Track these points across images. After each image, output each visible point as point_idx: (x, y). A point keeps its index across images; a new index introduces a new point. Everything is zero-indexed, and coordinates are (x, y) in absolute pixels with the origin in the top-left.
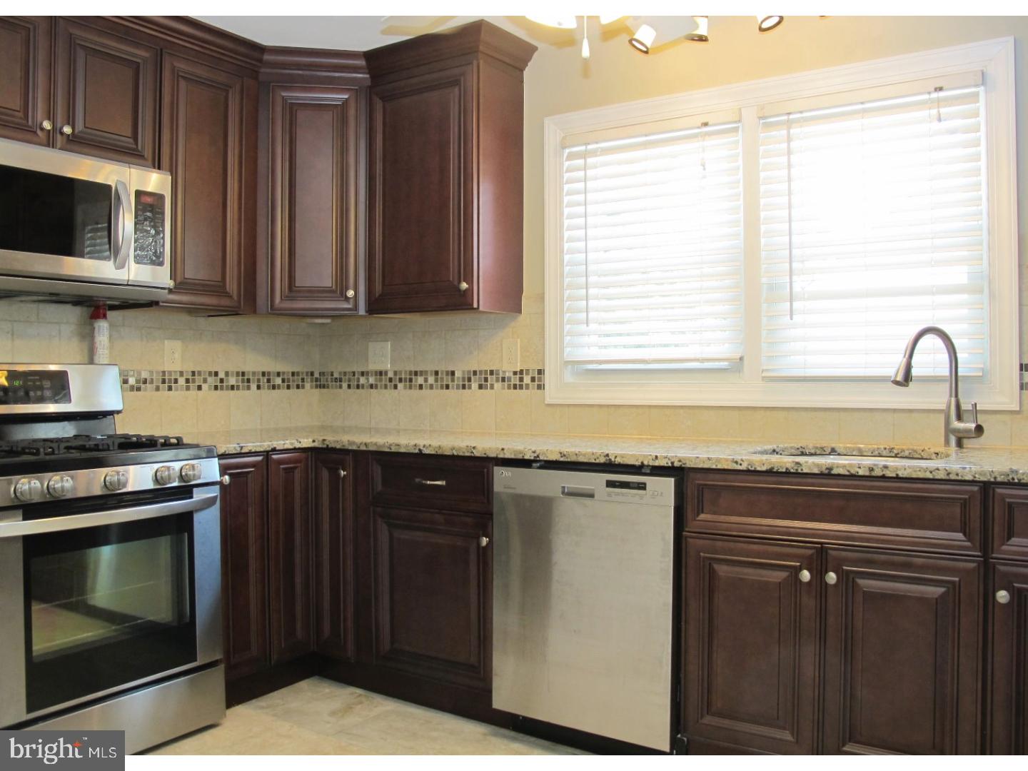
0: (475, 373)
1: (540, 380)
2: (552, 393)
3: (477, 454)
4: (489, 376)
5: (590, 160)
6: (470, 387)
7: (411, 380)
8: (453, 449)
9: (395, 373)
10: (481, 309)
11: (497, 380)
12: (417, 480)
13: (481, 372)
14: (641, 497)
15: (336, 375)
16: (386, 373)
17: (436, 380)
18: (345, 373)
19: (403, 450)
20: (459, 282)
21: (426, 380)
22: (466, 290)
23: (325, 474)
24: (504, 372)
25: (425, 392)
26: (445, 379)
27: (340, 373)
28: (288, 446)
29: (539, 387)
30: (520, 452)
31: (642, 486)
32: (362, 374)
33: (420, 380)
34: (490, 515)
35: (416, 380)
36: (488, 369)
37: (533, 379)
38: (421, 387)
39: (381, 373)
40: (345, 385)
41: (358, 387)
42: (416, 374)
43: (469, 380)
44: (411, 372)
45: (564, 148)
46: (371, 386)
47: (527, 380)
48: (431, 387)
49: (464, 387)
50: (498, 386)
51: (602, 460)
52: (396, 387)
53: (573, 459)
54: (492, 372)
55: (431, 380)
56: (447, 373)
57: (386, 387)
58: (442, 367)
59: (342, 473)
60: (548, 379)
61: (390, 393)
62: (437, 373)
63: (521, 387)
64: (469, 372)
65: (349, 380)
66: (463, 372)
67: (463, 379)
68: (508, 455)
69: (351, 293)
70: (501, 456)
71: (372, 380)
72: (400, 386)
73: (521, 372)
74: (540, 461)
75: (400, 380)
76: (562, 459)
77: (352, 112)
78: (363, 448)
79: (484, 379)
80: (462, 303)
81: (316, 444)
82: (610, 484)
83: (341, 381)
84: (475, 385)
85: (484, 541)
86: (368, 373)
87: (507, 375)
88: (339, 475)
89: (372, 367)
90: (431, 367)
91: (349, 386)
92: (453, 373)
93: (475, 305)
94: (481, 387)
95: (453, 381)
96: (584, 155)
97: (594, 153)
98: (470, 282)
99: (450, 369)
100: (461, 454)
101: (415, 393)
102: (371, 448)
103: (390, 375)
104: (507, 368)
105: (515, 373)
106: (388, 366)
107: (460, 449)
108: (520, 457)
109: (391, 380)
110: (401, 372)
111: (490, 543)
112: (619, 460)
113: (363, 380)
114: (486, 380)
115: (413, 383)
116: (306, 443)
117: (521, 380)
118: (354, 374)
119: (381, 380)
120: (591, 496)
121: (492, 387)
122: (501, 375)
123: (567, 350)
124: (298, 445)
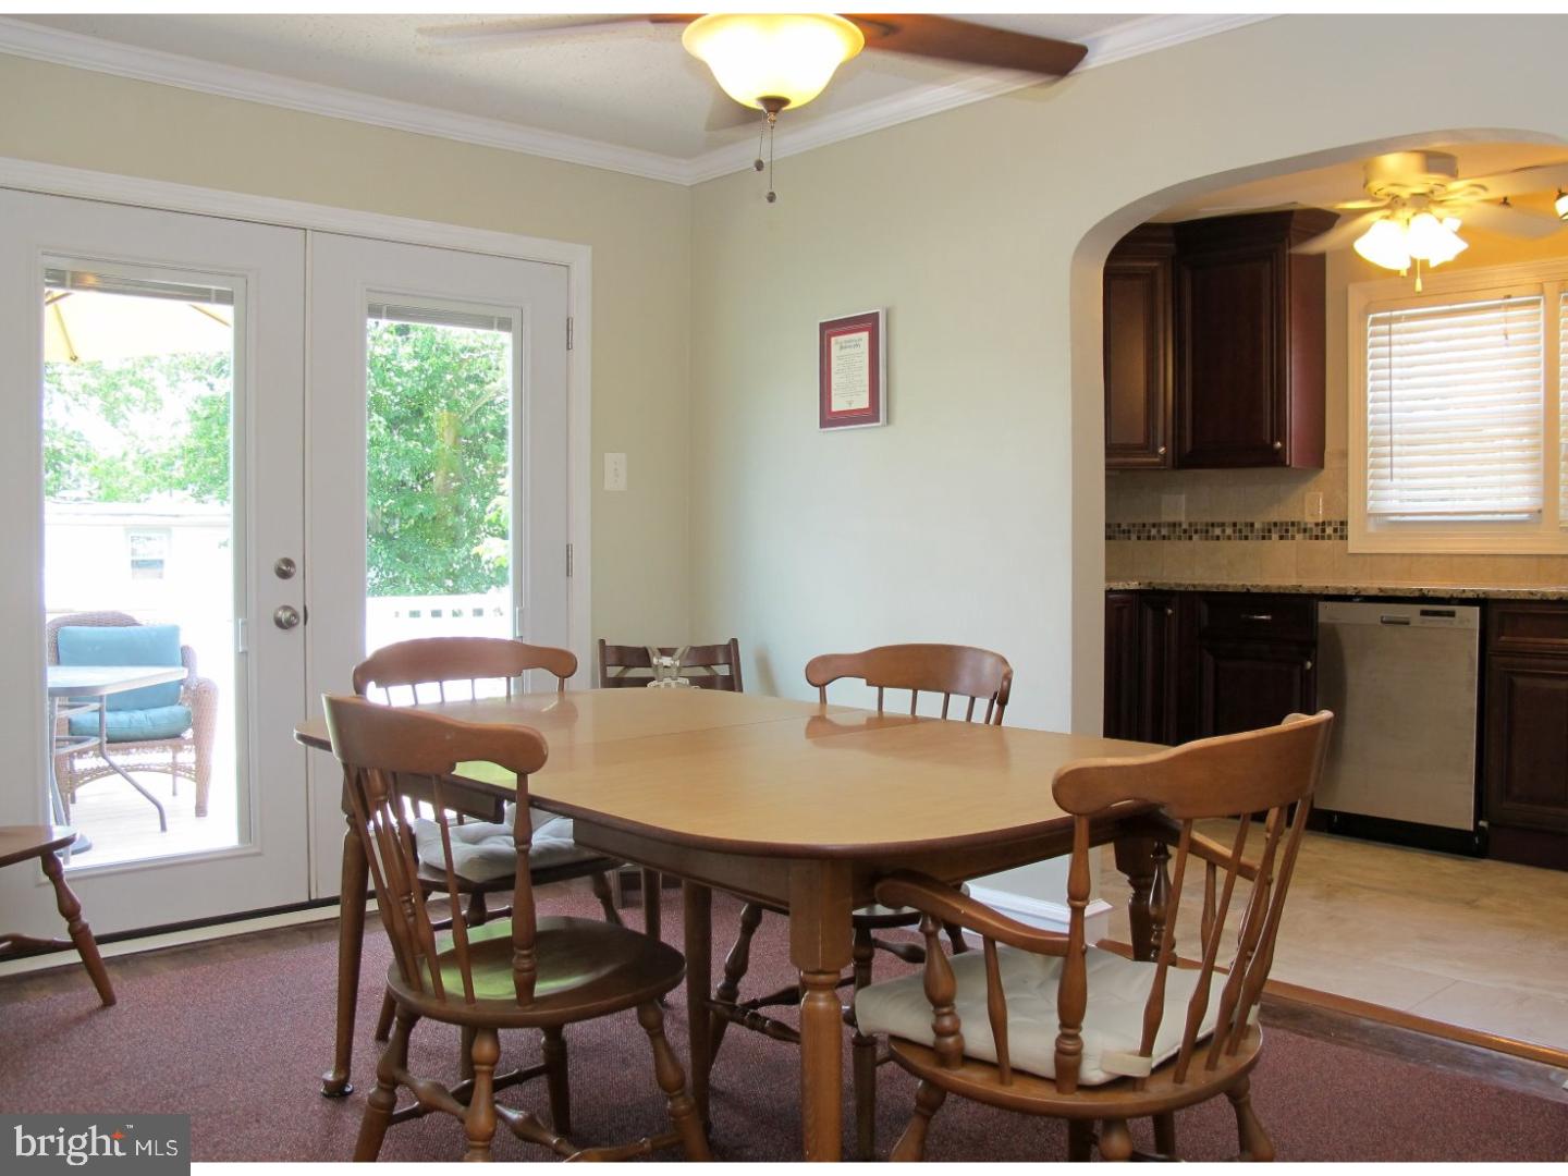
0: (1275, 524)
1: (1342, 530)
2: (1355, 543)
3: (1302, 591)
4: (1290, 528)
5: (1394, 326)
6: (1270, 538)
7: (1207, 532)
8: (1280, 587)
9: (1190, 525)
10: (1293, 466)
11: (1299, 532)
12: (1243, 616)
13: (1282, 524)
14: (1451, 623)
15: (1124, 527)
16: (1180, 525)
17: (1234, 532)
18: (1134, 525)
19: (1230, 590)
20: (1273, 442)
21: (1223, 531)
22: (1281, 449)
23: (1149, 614)
24: (1306, 524)
25: (1223, 543)
26: (1244, 531)
27: (1128, 525)
28: (1121, 587)
29: (1342, 538)
30: (1342, 589)
31: (1451, 614)
32: (1154, 525)
33: (1218, 531)
34: (1314, 644)
35: (1213, 532)
36: (1289, 520)
37: (1335, 530)
38: (1218, 538)
39: (1174, 525)
40: (1134, 537)
41: (1149, 538)
42: (1213, 525)
43: (1270, 531)
44: (1207, 524)
45: (1367, 313)
46: (1164, 537)
47: (1329, 530)
48: (1229, 538)
49: (1264, 538)
50: (1299, 537)
51: (1417, 594)
52: (1190, 538)
53: (1390, 593)
54: (1293, 524)
55: (1229, 531)
56: (1246, 525)
57: (1180, 538)
58: (1241, 519)
59: (1170, 611)
60: (1351, 530)
61: (1184, 545)
62: (1235, 525)
63: (1323, 538)
64: (1269, 524)
65: (1139, 532)
66: (1263, 523)
67: (1263, 531)
68: (1331, 592)
69: (1162, 450)
70: (1325, 592)
71: (1164, 532)
72: (1195, 537)
73: (1324, 523)
74: (1359, 597)
75: (1196, 532)
76: (1381, 594)
77: (1160, 281)
78: (1191, 589)
79: (1285, 530)
80: (1275, 460)
81: (1142, 587)
82: (1424, 613)
83: (1129, 532)
84: (1275, 536)
85: (1309, 665)
86: (1160, 525)
87: (1309, 526)
88: (1165, 614)
89: (1167, 518)
90: (1228, 519)
91: (1139, 538)
92: (1252, 525)
93: (1288, 462)
94: (1281, 538)
95: (1252, 531)
96: (1389, 321)
97: (1398, 319)
98: (1284, 443)
99: (1249, 520)
100: (1287, 592)
101: (1212, 544)
102: (1199, 589)
103: (1184, 526)
104: (1309, 520)
105: (1317, 524)
106: (1182, 518)
107: (1286, 588)
108: (1342, 593)
109: (1185, 531)
110: (1196, 524)
111: (1314, 666)
112: (1431, 594)
113: (1154, 532)
114: (1287, 531)
115: (1210, 534)
116: (1134, 585)
117: (1323, 531)
118: (1144, 525)
119: (1174, 532)
120: (1407, 623)
121: (1293, 538)
122: (1302, 526)
123: (1370, 504)
124: (1127, 587)
